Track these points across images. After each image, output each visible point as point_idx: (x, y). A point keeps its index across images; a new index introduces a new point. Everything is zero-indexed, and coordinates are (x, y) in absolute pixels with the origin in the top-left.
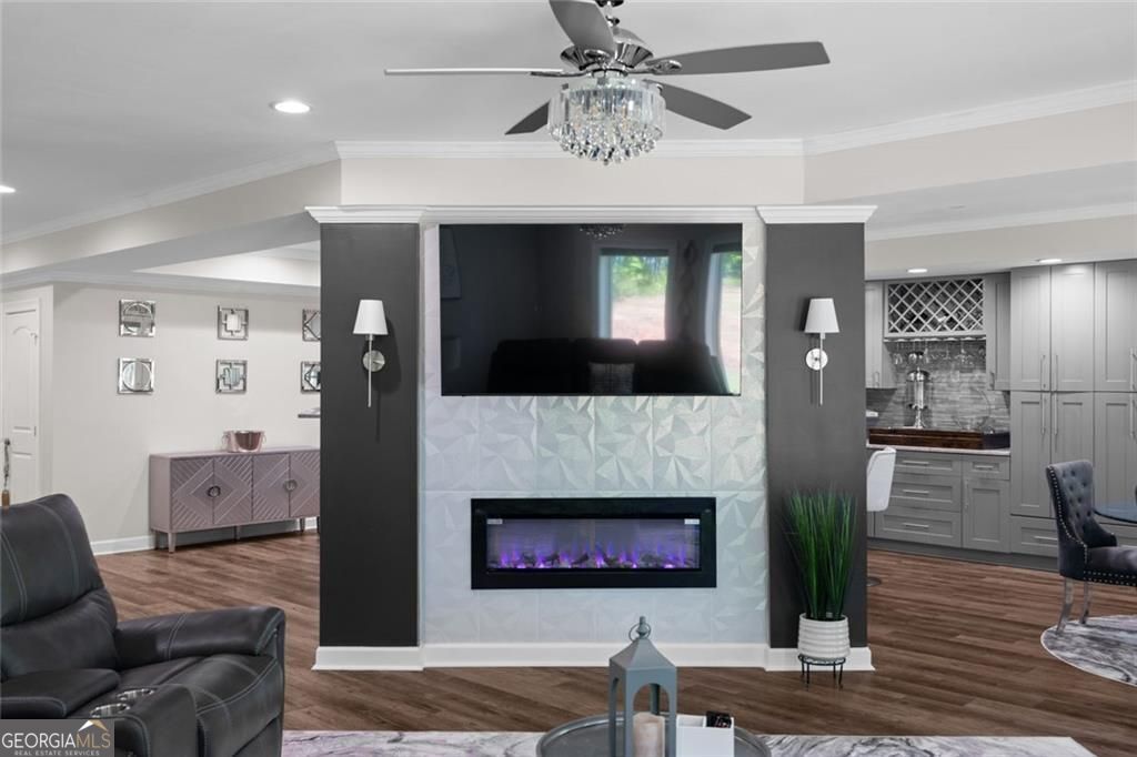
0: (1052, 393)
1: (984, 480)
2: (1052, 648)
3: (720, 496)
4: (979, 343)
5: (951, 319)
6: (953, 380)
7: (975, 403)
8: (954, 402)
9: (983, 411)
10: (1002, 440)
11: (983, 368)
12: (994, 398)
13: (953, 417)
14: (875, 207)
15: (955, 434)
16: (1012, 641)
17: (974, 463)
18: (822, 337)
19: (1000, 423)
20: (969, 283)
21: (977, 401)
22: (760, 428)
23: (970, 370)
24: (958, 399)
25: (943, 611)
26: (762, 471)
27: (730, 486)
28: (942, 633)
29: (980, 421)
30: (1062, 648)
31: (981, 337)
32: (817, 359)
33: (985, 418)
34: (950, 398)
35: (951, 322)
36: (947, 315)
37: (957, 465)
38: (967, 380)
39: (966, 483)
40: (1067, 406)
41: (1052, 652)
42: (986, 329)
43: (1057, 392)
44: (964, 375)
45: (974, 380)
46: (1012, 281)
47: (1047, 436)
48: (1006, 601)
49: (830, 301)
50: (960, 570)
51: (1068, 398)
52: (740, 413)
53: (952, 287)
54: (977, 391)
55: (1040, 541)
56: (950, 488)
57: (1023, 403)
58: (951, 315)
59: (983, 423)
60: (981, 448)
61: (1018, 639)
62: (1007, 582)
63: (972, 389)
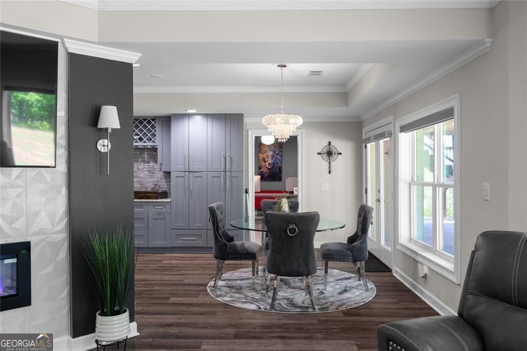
0: (189, 172)
1: (159, 214)
2: (218, 296)
3: (33, 240)
4: (154, 149)
5: (141, 137)
6: (140, 167)
7: (150, 178)
8: (141, 177)
9: (154, 181)
10: (165, 195)
11: (156, 161)
12: (160, 175)
13: (141, 185)
14: (140, 55)
15: (144, 193)
16: (196, 296)
17: (154, 206)
18: (110, 131)
19: (163, 186)
20: (149, 121)
21: (152, 177)
22: (64, 191)
23: (148, 162)
24: (142, 176)
25: (155, 284)
26: (65, 221)
27: (41, 232)
28: (162, 298)
29: (153, 186)
30: (221, 296)
31: (155, 146)
32: (104, 145)
33: (156, 185)
34: (139, 176)
35: (141, 139)
36: (139, 135)
37: (146, 207)
38: (147, 167)
39: (150, 216)
40: (196, 178)
41: (219, 299)
42: (158, 142)
43: (191, 172)
44: (145, 164)
45: (150, 167)
46: (172, 120)
47: (187, 192)
48: (181, 273)
49: (115, 108)
50: (149, 258)
51: (196, 174)
52: (49, 182)
53: (141, 122)
54: (151, 172)
55: (184, 240)
56: (142, 219)
57: (176, 177)
58: (141, 135)
59: (155, 187)
60: (157, 198)
61: (199, 294)
62: (174, 262)
63: (149, 171)
